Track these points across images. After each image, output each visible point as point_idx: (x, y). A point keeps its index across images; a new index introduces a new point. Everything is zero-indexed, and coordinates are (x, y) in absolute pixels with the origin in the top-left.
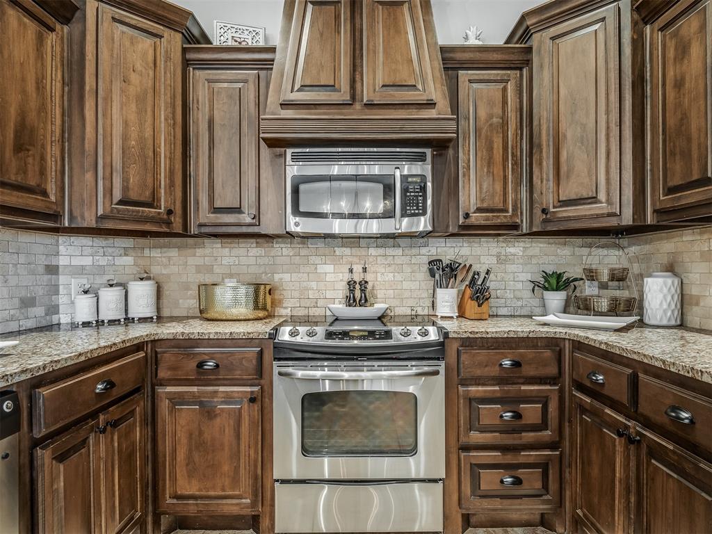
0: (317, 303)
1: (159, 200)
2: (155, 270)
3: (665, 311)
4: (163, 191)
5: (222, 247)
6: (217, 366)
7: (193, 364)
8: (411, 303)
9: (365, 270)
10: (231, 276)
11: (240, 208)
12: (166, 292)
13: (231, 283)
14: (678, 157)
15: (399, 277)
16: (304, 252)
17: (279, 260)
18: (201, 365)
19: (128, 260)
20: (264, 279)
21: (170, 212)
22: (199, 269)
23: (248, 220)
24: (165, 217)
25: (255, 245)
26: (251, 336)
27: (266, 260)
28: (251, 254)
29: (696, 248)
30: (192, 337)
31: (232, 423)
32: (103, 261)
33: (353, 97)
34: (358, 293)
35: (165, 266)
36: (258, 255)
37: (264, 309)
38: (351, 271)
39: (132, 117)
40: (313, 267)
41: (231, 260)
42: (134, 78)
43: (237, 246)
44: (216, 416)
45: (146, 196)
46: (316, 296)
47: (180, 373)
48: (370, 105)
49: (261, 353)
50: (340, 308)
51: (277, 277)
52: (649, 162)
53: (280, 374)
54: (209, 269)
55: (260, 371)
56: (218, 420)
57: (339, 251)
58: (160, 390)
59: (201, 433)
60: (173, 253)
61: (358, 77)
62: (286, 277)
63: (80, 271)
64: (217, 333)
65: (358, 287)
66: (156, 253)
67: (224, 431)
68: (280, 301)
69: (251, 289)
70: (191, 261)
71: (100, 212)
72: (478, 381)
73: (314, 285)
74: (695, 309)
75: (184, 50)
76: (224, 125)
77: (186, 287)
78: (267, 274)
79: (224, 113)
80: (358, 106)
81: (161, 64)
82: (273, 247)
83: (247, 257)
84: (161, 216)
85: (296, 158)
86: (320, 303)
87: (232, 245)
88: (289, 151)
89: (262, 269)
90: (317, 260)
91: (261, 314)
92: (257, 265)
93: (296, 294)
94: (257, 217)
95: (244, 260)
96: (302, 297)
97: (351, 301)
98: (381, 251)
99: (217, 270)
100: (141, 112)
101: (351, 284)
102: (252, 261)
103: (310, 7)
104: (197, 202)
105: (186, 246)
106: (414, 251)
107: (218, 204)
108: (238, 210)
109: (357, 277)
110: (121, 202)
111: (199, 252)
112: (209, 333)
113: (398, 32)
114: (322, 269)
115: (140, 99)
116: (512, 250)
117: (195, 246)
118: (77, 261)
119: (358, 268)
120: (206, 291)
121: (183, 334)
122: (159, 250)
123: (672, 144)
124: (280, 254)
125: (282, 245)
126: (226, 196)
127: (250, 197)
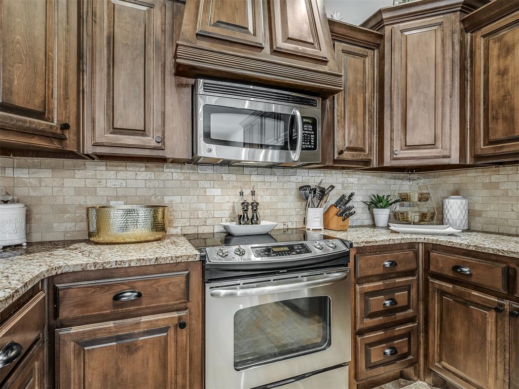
0: (205, 222)
1: (51, 112)
2: (20, 192)
3: (462, 221)
4: (56, 102)
5: (107, 170)
6: (139, 295)
7: (108, 297)
8: (284, 219)
9: (253, 193)
10: (118, 198)
11: (144, 131)
12: (35, 216)
14: (500, 121)
15: (275, 199)
16: (193, 177)
18: (117, 298)
20: (154, 201)
21: (64, 127)
22: (78, 191)
23: (153, 143)
24: (59, 131)
25: (144, 169)
26: (179, 260)
27: (156, 184)
28: (140, 178)
29: (478, 180)
30: (108, 266)
31: (156, 352)
35: (34, 188)
36: (148, 178)
38: (242, 194)
40: (202, 191)
41: (117, 183)
43: (123, 169)
44: (137, 349)
45: (35, 104)
46: (205, 215)
47: (91, 308)
48: (279, 52)
49: (188, 277)
50: (233, 225)
51: (167, 199)
52: (468, 123)
53: (212, 295)
54: (92, 192)
55: (187, 294)
56: (140, 354)
57: (226, 177)
58: (63, 332)
59: (118, 371)
60: (46, 174)
62: (177, 199)
64: (139, 260)
65: (250, 207)
66: (21, 174)
67: (148, 363)
68: (172, 222)
70: (68, 182)
72: (368, 279)
73: (203, 206)
74: (477, 219)
76: (127, 44)
77: (63, 209)
78: (156, 196)
79: (126, 32)
82: (163, 171)
83: (135, 180)
84: (54, 130)
85: (206, 88)
86: (209, 222)
87: (119, 168)
88: (201, 81)
89: (152, 192)
90: (206, 184)
92: (146, 187)
93: (187, 215)
94: (162, 141)
95: (131, 183)
96: (192, 217)
97: (244, 220)
98: (261, 178)
99: (100, 192)
101: (245, 205)
102: (141, 184)
104: (93, 119)
105: (63, 167)
106: (286, 179)
107: (118, 124)
108: (143, 132)
111: (79, 174)
112: (130, 261)
114: (211, 192)
116: (351, 180)
117: (74, 168)
119: (247, 192)
120: (96, 213)
121: (95, 264)
122: (26, 171)
123: (494, 112)
124: (170, 178)
125: (173, 170)
126: (129, 117)
127: (154, 122)
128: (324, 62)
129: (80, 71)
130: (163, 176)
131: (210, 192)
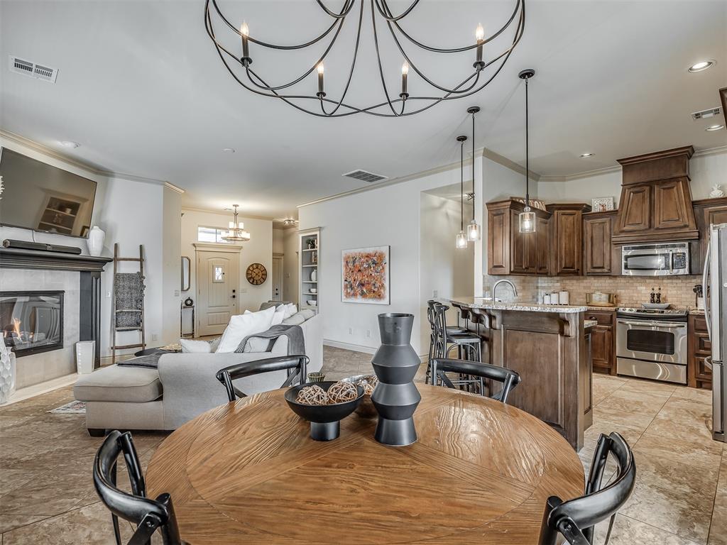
1: (574, 266)
2: (567, 288)
4: (576, 263)
6: (596, 318)
8: (687, 304)
9: (660, 289)
10: (598, 290)
12: (572, 296)
13: (599, 293)
15: (679, 292)
16: (630, 281)
17: (620, 285)
19: (559, 284)
20: (613, 292)
21: (578, 270)
22: (585, 288)
23: (606, 271)
25: (609, 279)
26: (608, 311)
27: (613, 285)
31: (601, 337)
32: (550, 285)
33: (650, 227)
34: (656, 298)
35: (572, 286)
36: (610, 283)
37: (613, 303)
38: (653, 289)
39: (567, 242)
40: (635, 287)
41: (598, 285)
42: (568, 230)
45: (571, 265)
48: (658, 229)
49: (612, 316)
50: (648, 304)
51: (618, 291)
53: (619, 322)
54: (589, 288)
55: (611, 322)
56: (597, 336)
57: (648, 281)
60: (575, 282)
61: (652, 218)
62: (623, 291)
63: (543, 288)
65: (656, 296)
66: (568, 282)
68: (620, 301)
69: (608, 296)
70: (582, 285)
71: (559, 271)
72: (703, 331)
73: (636, 295)
75: (583, 215)
76: (597, 238)
77: (580, 294)
78: (614, 290)
79: (597, 233)
80: (652, 229)
81: (575, 223)
83: (606, 283)
84: (575, 271)
85: (625, 249)
88: (623, 247)
89: (612, 288)
90: (637, 284)
91: (611, 305)
92: (609, 286)
93: (628, 298)
94: (610, 270)
95: (604, 285)
97: (653, 301)
98: (670, 282)
99: (592, 288)
100: (569, 240)
101: (653, 295)
102: (607, 285)
103: (632, 194)
104: (587, 265)
106: (689, 281)
107: (594, 266)
108: (603, 268)
109: (656, 292)
110: (564, 268)
113: (671, 199)
115: (570, 236)
118: (543, 285)
119: (656, 288)
120: (589, 296)
126: (598, 263)
127: (607, 263)
128: (686, 226)
129: (583, 250)
130: (617, 282)
131: (639, 288)
